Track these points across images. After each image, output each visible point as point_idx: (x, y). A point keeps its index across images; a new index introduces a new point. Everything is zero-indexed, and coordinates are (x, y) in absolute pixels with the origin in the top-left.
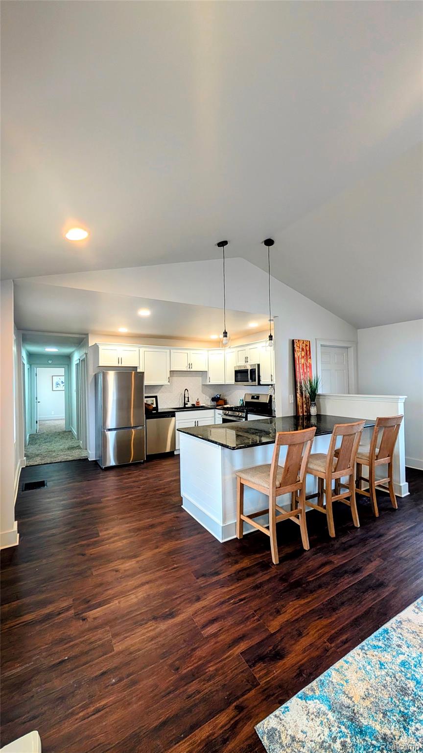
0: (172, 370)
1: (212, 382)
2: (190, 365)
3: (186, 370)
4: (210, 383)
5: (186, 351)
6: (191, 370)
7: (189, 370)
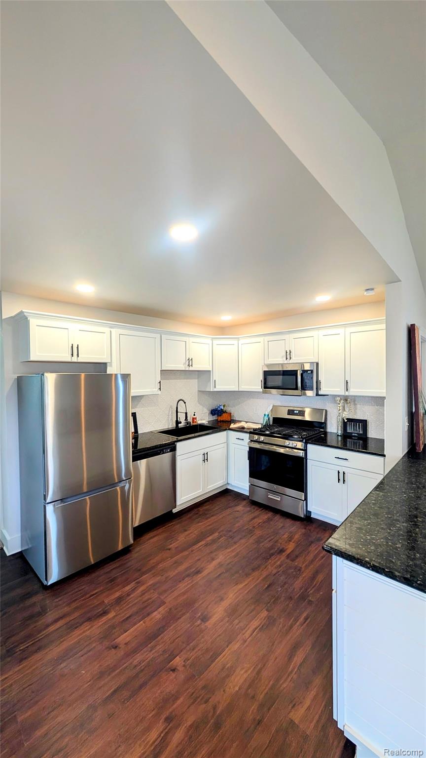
0: (163, 369)
1: (219, 388)
2: (190, 361)
3: (184, 369)
4: (215, 390)
5: (184, 339)
6: (191, 369)
7: (187, 369)
